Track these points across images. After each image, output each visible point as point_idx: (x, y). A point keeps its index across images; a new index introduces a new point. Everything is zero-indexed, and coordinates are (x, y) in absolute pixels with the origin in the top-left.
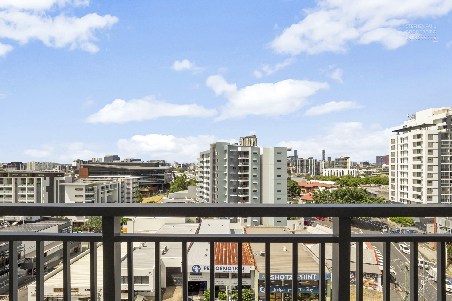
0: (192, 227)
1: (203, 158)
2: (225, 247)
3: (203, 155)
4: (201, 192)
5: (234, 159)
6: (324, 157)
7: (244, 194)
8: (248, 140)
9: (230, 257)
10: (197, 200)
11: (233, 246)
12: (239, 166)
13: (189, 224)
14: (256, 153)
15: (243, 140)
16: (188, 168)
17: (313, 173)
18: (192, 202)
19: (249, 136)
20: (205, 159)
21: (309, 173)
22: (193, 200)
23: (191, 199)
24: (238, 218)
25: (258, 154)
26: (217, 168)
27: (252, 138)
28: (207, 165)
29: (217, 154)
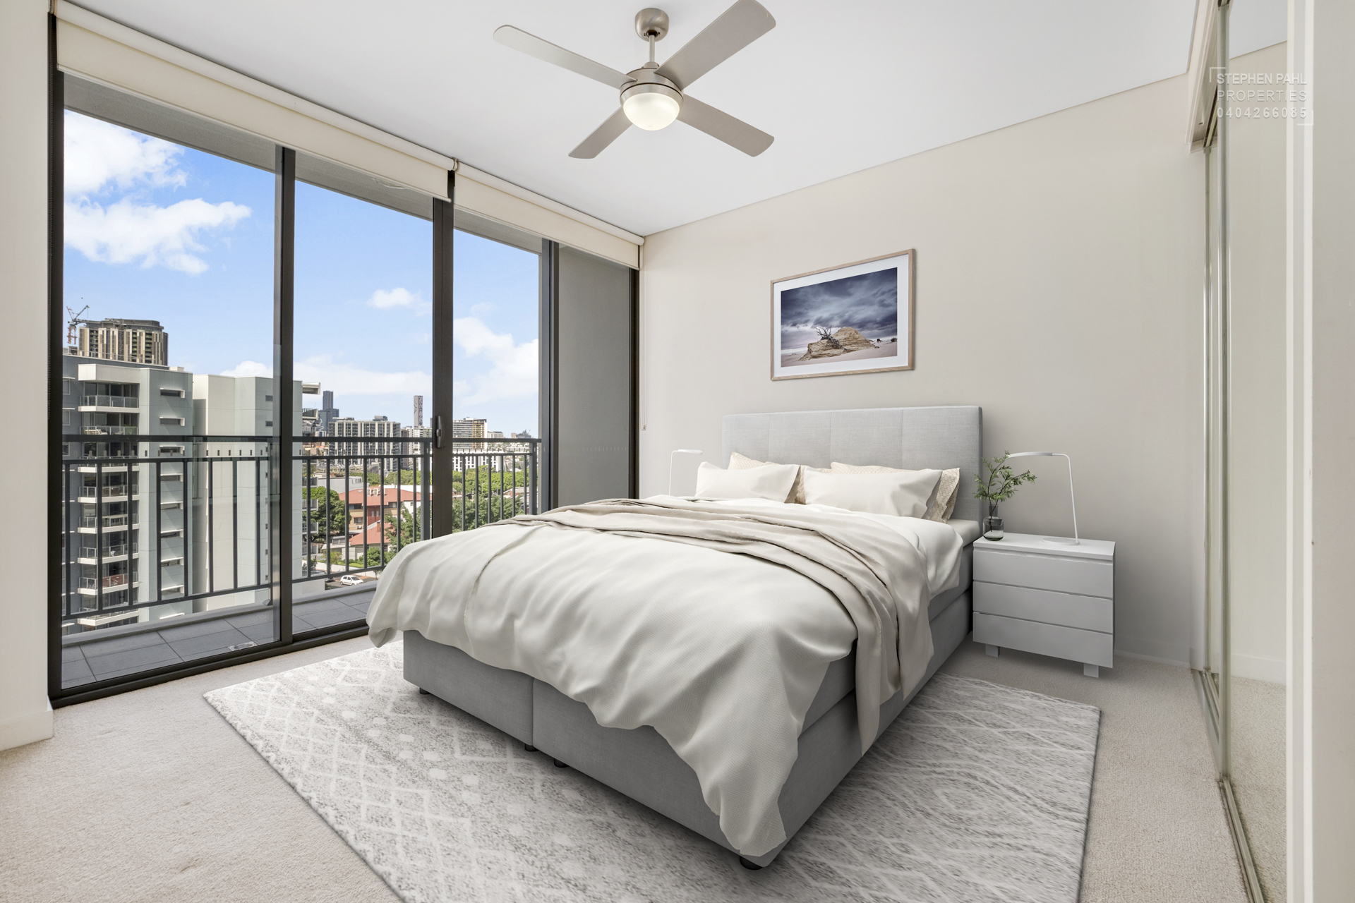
6: (420, 417)
14: (178, 394)
15: (91, 331)
17: (388, 463)
19: (126, 321)
25: (183, 396)
27: (141, 331)
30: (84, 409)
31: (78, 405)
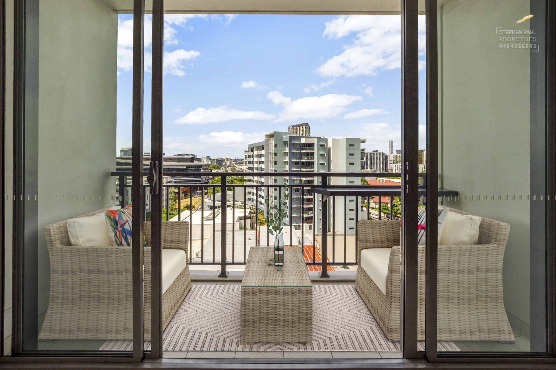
1: (253, 151)
3: (254, 147)
5: (296, 152)
6: (392, 150)
7: (308, 195)
8: (299, 128)
12: (302, 161)
14: (324, 145)
15: (293, 128)
16: (224, 164)
17: (380, 169)
18: (241, 205)
19: (301, 124)
20: (256, 153)
22: (240, 202)
23: (238, 202)
25: (325, 146)
26: (275, 163)
27: (304, 127)
28: (259, 159)
29: (275, 146)
30: (302, 151)
31: (301, 150)
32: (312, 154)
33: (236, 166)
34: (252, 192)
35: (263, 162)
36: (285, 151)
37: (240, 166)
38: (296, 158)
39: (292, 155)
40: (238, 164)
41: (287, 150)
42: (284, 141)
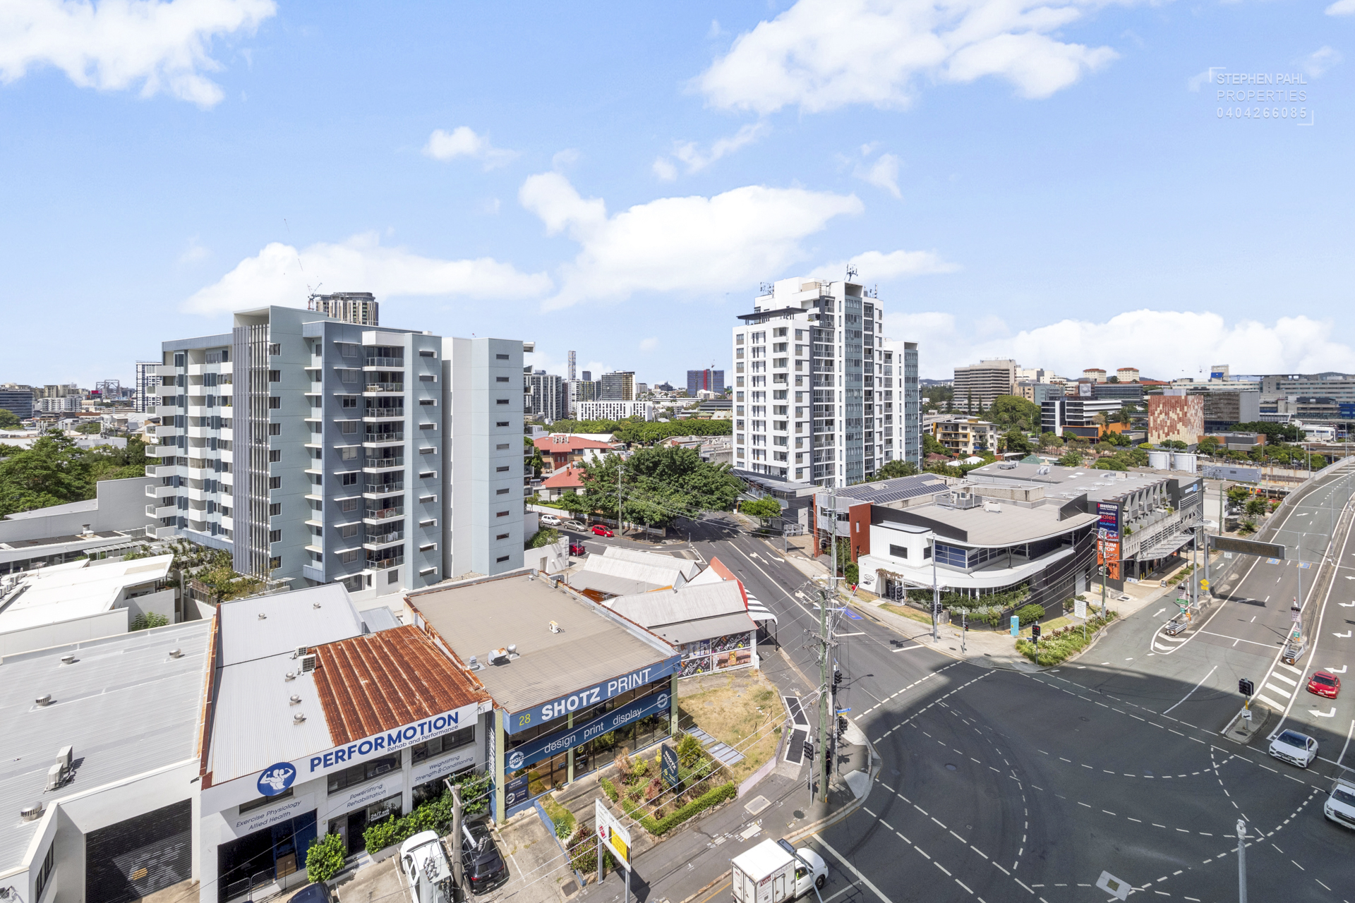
0: (174, 641)
1: (181, 365)
2: (361, 675)
3: (186, 351)
4: (169, 501)
5: (349, 370)
6: (574, 370)
7: (386, 489)
8: (345, 305)
9: (399, 698)
10: (148, 534)
11: (393, 664)
12: (366, 394)
13: (152, 632)
14: (431, 354)
15: (324, 303)
17: (552, 414)
18: (130, 545)
19: (349, 294)
20: (194, 369)
21: (542, 413)
22: (126, 536)
23: (120, 535)
24: (366, 572)
25: (435, 356)
26: (275, 402)
27: (359, 303)
28: (210, 391)
29: (275, 350)
30: (367, 369)
31: (363, 365)
32: (398, 378)
33: (99, 414)
34: (180, 498)
35: (225, 401)
36: (310, 365)
37: (118, 412)
38: (348, 387)
39: (334, 377)
40: (108, 405)
41: (317, 363)
42: (305, 335)
